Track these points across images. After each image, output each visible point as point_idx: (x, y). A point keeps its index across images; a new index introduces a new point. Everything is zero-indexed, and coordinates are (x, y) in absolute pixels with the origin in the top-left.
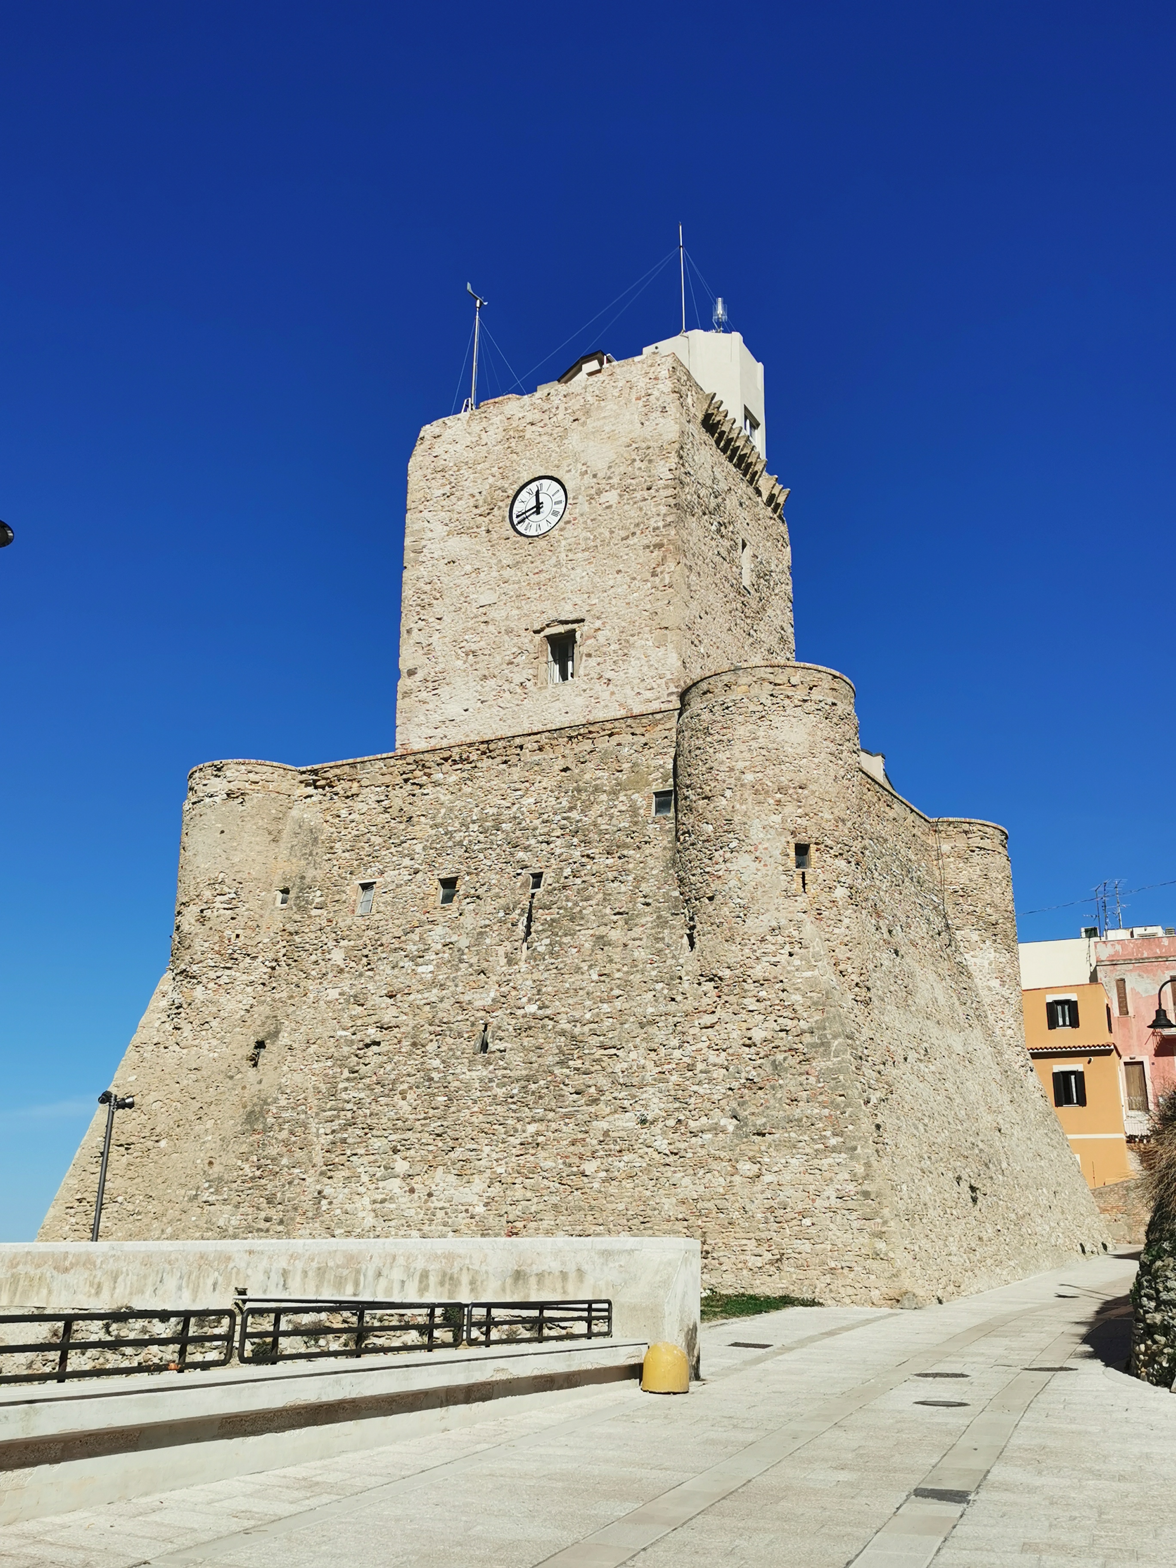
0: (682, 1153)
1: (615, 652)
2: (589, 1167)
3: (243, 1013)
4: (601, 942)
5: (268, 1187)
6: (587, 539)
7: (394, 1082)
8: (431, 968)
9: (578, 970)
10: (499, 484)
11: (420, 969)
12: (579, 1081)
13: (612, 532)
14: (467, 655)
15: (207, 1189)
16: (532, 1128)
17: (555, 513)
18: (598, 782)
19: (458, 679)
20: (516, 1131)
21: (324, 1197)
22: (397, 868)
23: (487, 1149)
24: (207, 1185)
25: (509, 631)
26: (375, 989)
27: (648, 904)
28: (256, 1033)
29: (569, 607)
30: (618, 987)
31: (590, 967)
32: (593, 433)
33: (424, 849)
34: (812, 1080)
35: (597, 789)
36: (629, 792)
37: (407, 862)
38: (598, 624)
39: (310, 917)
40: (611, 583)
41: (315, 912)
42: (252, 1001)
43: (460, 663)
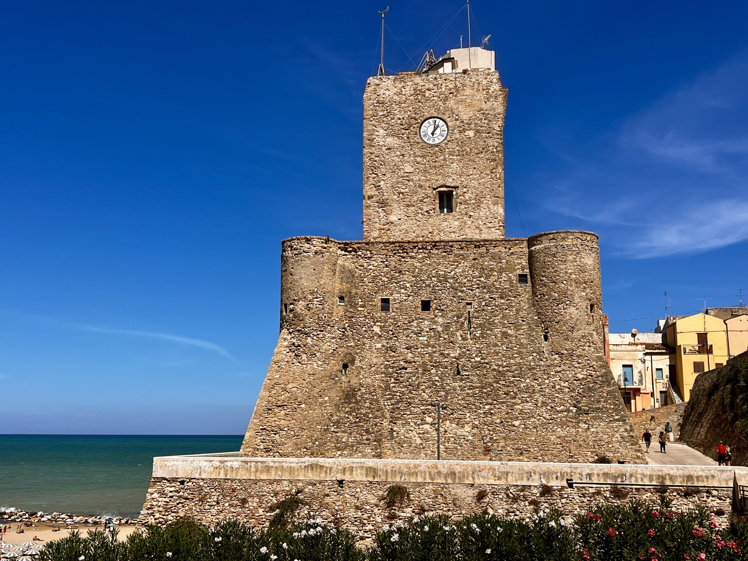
0: (556, 419)
1: (473, 204)
2: (517, 423)
3: (332, 351)
4: (505, 335)
5: (365, 426)
6: (459, 151)
7: (418, 385)
8: (425, 338)
9: (496, 345)
10: (413, 115)
11: (421, 338)
12: (505, 389)
13: (471, 150)
14: (399, 194)
15: (333, 426)
16: (487, 407)
17: (443, 136)
18: (492, 266)
19: (395, 205)
20: (481, 408)
21: (394, 431)
22: (399, 293)
23: (468, 414)
24: (332, 424)
25: (420, 186)
26: (400, 345)
27: (523, 321)
28: (342, 360)
29: (450, 180)
30: (516, 354)
31: (502, 344)
32: (461, 101)
33: (411, 286)
34: (605, 395)
35: (492, 270)
36: (507, 273)
37: (403, 291)
38: (465, 190)
39: (358, 311)
40: (471, 172)
41: (360, 309)
42: (336, 346)
43: (396, 197)
